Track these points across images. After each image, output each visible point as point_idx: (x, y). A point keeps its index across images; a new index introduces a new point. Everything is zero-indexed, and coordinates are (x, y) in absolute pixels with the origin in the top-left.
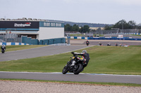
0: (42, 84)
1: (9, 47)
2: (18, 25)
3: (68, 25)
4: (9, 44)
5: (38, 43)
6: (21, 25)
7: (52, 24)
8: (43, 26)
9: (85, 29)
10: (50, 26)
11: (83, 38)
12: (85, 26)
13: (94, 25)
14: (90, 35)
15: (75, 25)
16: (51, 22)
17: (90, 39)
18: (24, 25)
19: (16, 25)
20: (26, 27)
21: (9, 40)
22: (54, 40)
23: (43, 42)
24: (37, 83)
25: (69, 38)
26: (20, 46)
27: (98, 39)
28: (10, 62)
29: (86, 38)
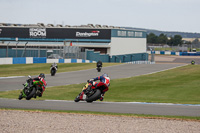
0: (113, 118)
1: (68, 65)
2: (81, 34)
3: (152, 34)
4: (68, 61)
5: (109, 60)
6: (85, 34)
7: (130, 33)
8: (116, 36)
9: (176, 40)
10: (127, 36)
11: (173, 54)
12: (176, 36)
13: (189, 35)
14: (184, 48)
15: (162, 35)
16: (128, 30)
17: (183, 55)
18: (90, 35)
19: (78, 34)
20: (92, 37)
21: (67, 56)
22: (131, 56)
23: (116, 59)
24: (107, 117)
25: (153, 54)
26: (83, 64)
27: (195, 55)
28: (70, 87)
29: (178, 53)
